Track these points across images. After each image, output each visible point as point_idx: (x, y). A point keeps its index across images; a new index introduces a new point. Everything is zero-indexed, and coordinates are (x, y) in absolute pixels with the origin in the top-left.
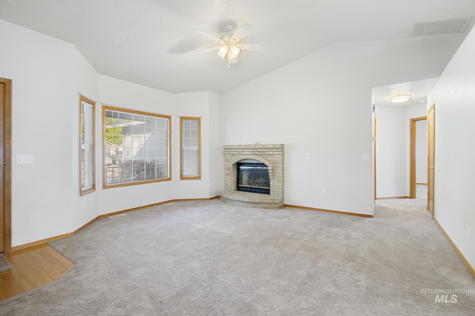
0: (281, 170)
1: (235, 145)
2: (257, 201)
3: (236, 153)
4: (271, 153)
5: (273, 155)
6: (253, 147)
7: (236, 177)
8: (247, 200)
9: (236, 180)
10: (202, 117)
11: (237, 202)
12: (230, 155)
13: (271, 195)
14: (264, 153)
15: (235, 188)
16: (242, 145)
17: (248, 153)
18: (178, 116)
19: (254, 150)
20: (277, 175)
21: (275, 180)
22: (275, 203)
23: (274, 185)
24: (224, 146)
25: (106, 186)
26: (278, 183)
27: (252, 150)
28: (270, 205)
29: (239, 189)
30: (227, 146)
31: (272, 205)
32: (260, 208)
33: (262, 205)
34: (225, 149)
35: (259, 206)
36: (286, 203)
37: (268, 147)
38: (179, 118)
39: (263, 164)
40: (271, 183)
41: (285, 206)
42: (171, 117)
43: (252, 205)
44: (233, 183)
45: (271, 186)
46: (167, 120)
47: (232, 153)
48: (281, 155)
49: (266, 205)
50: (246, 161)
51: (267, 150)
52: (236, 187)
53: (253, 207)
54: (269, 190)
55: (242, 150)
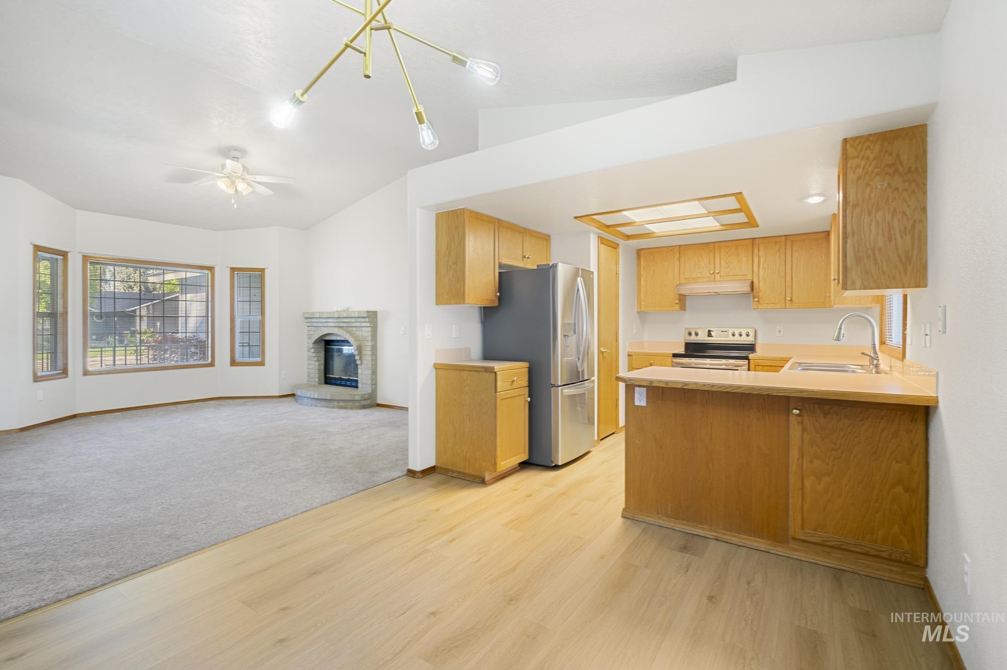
0: (369, 350)
1: (317, 313)
2: (328, 397)
3: (319, 324)
4: (358, 324)
5: (361, 328)
6: (336, 315)
7: (322, 362)
8: (316, 396)
9: (322, 367)
10: (268, 268)
11: (306, 400)
12: (312, 328)
13: (359, 389)
14: (350, 325)
15: (319, 380)
16: (324, 312)
17: (332, 325)
18: (227, 267)
19: (339, 320)
20: (366, 358)
21: (364, 366)
22: (354, 401)
23: (363, 374)
24: (304, 313)
25: (88, 372)
26: (366, 370)
27: (336, 320)
28: (348, 404)
29: (328, 381)
30: (307, 313)
31: (351, 403)
32: (333, 407)
33: (336, 404)
34: (306, 318)
35: (331, 404)
36: (379, 402)
37: (353, 315)
38: (229, 269)
39: (347, 341)
40: (359, 371)
41: (379, 405)
42: (214, 267)
43: (323, 403)
44: (317, 373)
45: (360, 376)
46: (208, 274)
47: (315, 324)
48: (370, 328)
49: (341, 404)
50: (331, 336)
51: (353, 320)
52: (323, 377)
53: (324, 407)
54: (357, 381)
55: (325, 320)
